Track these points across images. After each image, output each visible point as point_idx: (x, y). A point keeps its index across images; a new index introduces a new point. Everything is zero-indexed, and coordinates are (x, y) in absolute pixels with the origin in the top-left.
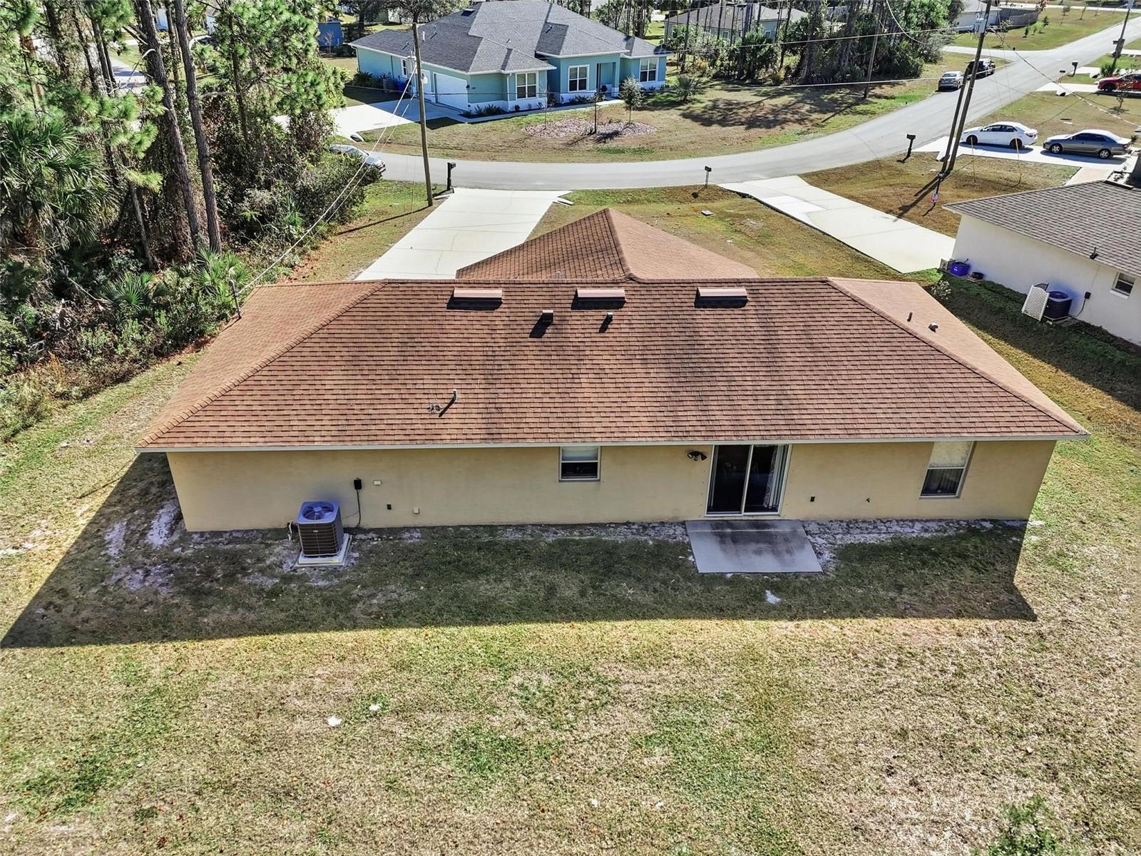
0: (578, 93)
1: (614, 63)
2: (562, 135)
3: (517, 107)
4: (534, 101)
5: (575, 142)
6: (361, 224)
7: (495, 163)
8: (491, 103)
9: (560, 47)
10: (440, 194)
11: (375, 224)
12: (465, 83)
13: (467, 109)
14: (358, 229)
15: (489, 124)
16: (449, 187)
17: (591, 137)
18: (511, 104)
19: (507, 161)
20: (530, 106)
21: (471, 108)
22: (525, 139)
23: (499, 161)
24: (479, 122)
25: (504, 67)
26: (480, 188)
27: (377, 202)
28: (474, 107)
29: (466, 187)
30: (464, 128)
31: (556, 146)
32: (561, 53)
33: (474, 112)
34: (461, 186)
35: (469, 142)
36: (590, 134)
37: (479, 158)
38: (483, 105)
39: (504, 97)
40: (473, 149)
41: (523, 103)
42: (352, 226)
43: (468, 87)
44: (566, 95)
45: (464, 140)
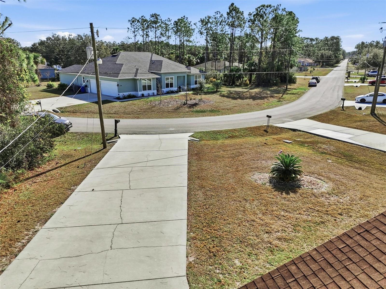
0: (170, 89)
1: (184, 76)
2: (170, 105)
3: (143, 95)
4: (151, 92)
5: (178, 108)
6: (49, 168)
7: (139, 120)
8: (130, 93)
9: (161, 69)
10: (110, 139)
11: (61, 166)
12: (116, 83)
13: (117, 96)
14: (45, 173)
15: (131, 102)
16: (116, 135)
17: (185, 106)
18: (140, 93)
19: (146, 118)
20: (149, 94)
21: (120, 95)
22: (152, 108)
23: (141, 118)
24: (125, 101)
25: (136, 76)
26: (136, 134)
27: (65, 148)
28: (121, 95)
29: (127, 134)
30: (117, 104)
31: (170, 110)
32: (162, 71)
33: (121, 97)
34: (124, 134)
35: (122, 110)
36: (184, 104)
37: (129, 118)
38: (126, 94)
39: (136, 90)
40: (124, 113)
41: (146, 93)
42: (40, 170)
43: (118, 85)
44: (165, 90)
45: (119, 110)
